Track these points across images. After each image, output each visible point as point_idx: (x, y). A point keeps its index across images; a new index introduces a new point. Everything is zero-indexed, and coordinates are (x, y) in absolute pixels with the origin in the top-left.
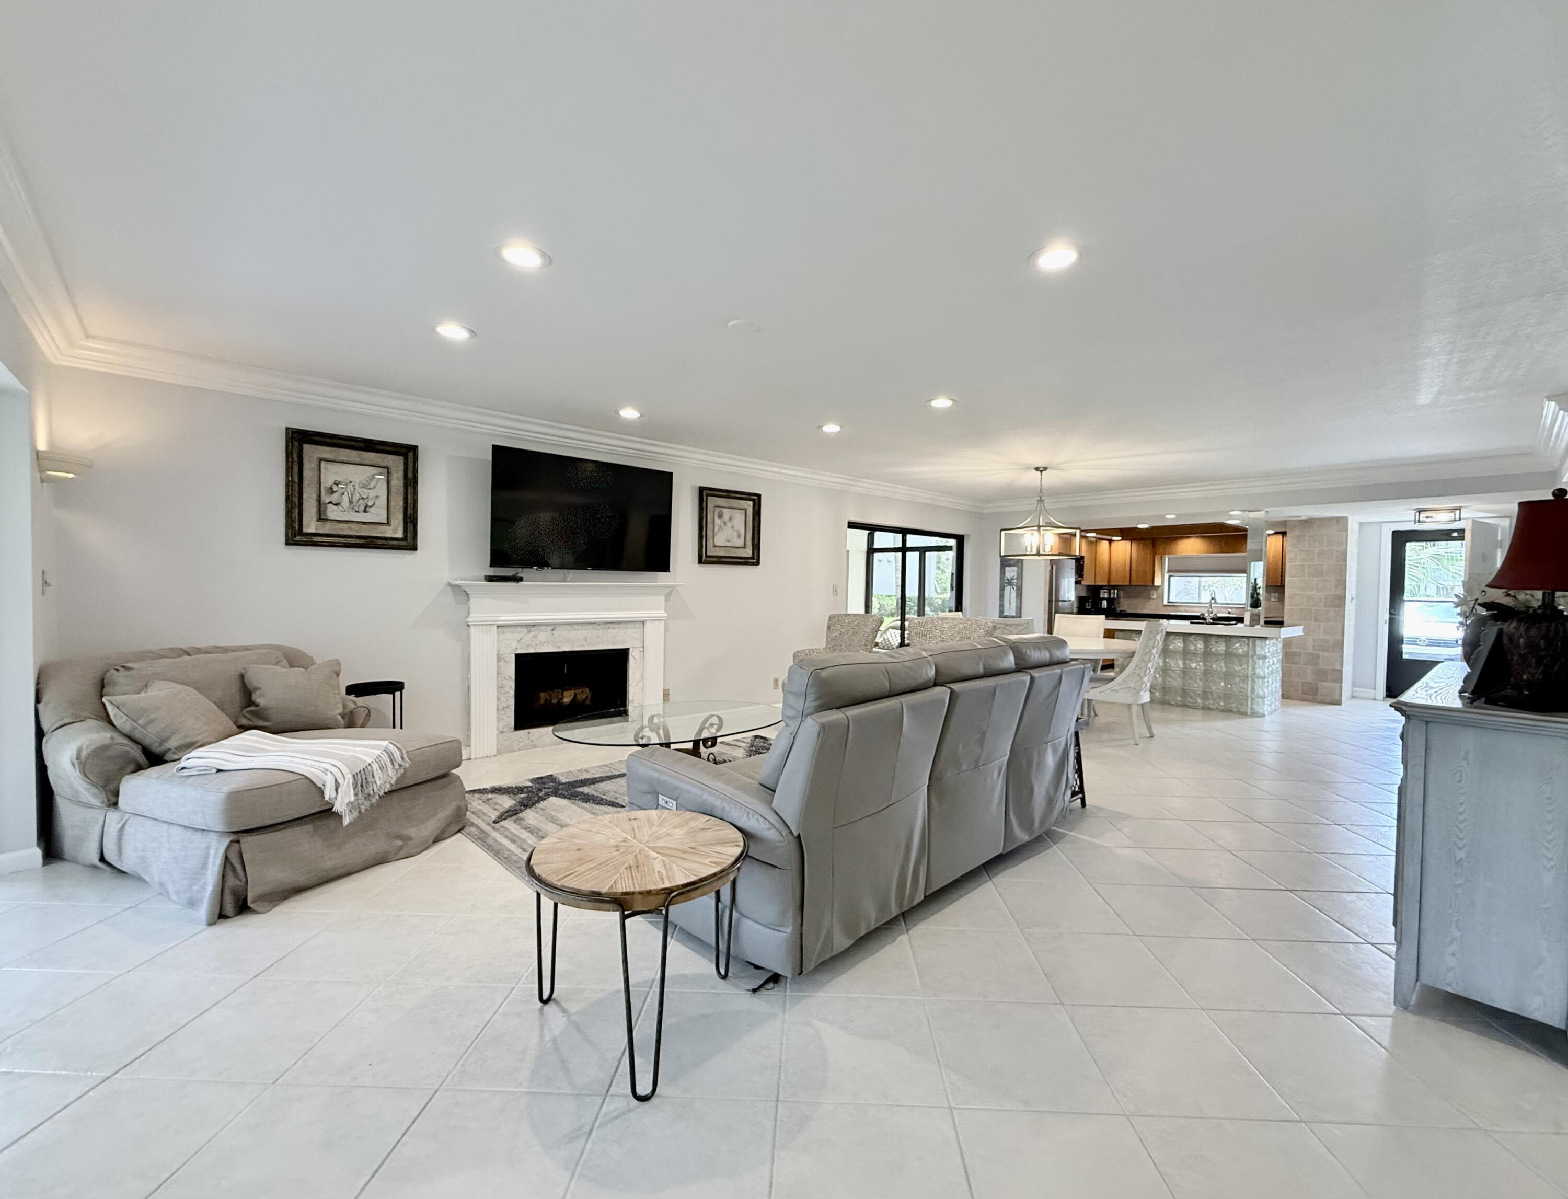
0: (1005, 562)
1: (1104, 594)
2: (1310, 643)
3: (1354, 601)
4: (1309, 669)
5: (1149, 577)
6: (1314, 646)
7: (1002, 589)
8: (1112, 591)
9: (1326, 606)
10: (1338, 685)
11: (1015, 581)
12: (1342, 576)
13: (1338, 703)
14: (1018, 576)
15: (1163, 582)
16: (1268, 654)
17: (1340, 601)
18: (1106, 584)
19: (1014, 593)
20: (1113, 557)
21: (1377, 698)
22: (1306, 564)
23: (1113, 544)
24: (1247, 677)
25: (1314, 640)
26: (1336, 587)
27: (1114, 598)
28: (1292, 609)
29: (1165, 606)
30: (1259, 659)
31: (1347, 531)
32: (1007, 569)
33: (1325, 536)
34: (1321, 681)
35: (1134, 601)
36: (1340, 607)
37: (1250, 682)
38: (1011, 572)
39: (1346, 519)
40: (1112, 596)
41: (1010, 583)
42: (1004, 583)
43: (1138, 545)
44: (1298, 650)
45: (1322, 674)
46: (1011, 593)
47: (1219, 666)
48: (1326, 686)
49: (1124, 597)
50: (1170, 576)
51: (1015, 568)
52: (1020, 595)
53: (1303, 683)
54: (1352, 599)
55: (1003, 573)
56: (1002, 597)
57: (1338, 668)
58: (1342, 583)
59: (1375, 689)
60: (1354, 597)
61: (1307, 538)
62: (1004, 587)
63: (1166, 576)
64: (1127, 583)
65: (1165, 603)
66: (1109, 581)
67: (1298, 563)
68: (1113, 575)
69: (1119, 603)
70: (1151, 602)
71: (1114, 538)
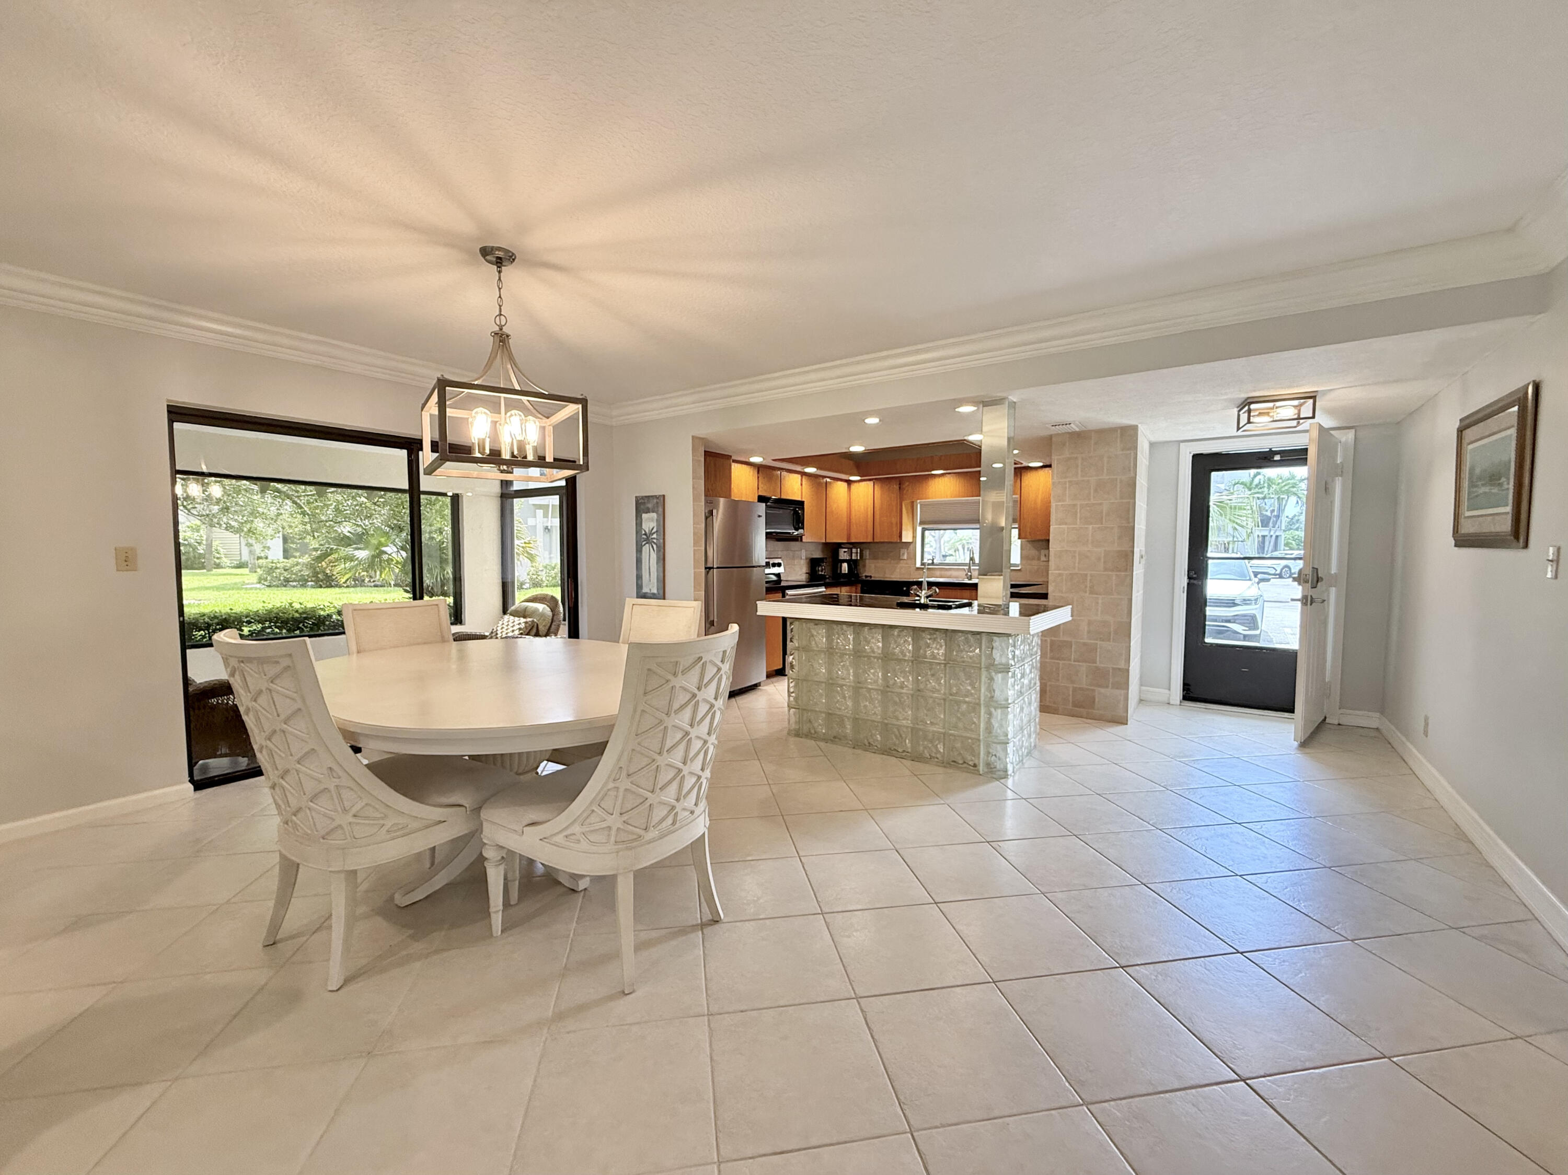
0: (643, 505)
1: (843, 554)
2: (1084, 627)
3: (1143, 561)
4: (1084, 667)
5: (895, 530)
6: (1089, 632)
7: (639, 550)
8: (854, 550)
9: (1106, 569)
10: (1123, 692)
11: (655, 536)
12: (1128, 519)
13: (1123, 721)
14: (658, 525)
15: (914, 537)
16: (1012, 662)
17: (1127, 557)
18: (845, 541)
19: (654, 556)
20: (853, 505)
21: (1172, 702)
22: (1079, 503)
23: (854, 486)
24: (979, 704)
25: (1090, 623)
26: (1120, 538)
27: (857, 560)
28: (1060, 575)
29: (918, 569)
30: (998, 672)
31: (1136, 448)
32: (644, 516)
33: (1105, 459)
34: (1100, 686)
35: (880, 563)
36: (1126, 570)
37: (983, 710)
38: (650, 522)
39: (1134, 428)
40: (853, 558)
41: (648, 540)
42: (643, 539)
43: (882, 487)
44: (1069, 639)
45: (1101, 676)
46: (650, 555)
47: (937, 685)
48: (1104, 694)
49: (870, 559)
50: (924, 530)
51: (654, 515)
52: (662, 559)
53: (1075, 690)
54: (1142, 557)
55: (639, 523)
56: (639, 561)
57: (1122, 665)
58: (1129, 532)
59: (1169, 690)
60: (1143, 553)
61: (1080, 462)
62: (642, 546)
63: (919, 529)
64: (870, 540)
65: (918, 565)
66: (849, 537)
67: (1068, 502)
68: (854, 528)
69: (864, 566)
70: (902, 564)
71: (853, 478)
